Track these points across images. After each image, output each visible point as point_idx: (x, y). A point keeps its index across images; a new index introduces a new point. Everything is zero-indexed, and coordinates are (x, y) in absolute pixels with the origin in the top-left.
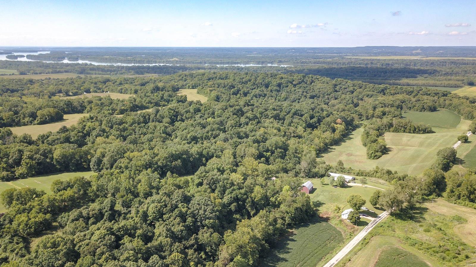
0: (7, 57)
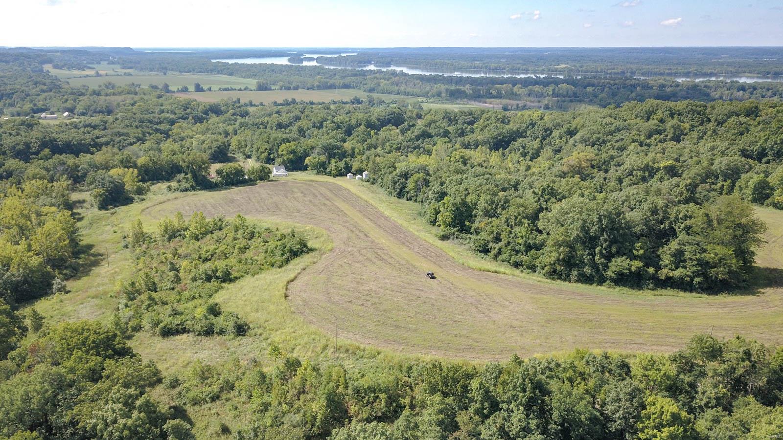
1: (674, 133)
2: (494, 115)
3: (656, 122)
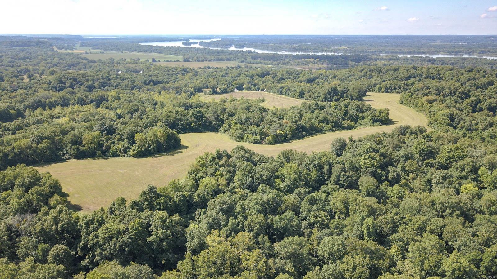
0: (183, 44)
1: (369, 76)
2: (307, 72)
3: (364, 73)
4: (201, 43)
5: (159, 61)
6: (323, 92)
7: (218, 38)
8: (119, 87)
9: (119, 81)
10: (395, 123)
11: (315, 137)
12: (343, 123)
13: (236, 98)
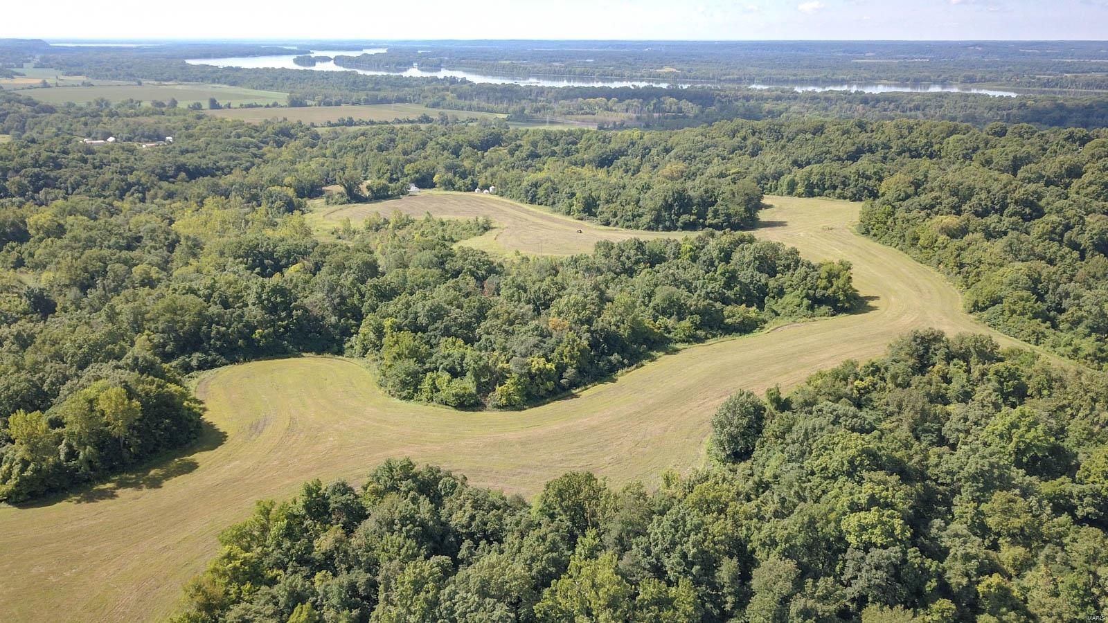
0: (296, 61)
1: (753, 149)
2: (595, 135)
3: (739, 139)
4: (338, 61)
5: (229, 106)
6: (651, 204)
7: (380, 47)
8: (83, 188)
9: (87, 169)
10: (871, 303)
11: (649, 366)
12: (726, 313)
13: (411, 218)
